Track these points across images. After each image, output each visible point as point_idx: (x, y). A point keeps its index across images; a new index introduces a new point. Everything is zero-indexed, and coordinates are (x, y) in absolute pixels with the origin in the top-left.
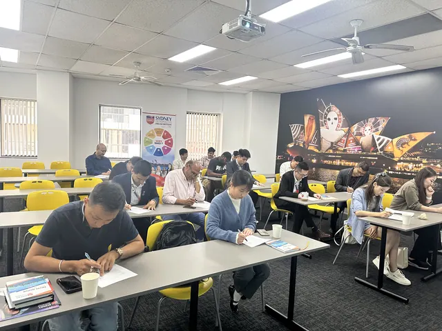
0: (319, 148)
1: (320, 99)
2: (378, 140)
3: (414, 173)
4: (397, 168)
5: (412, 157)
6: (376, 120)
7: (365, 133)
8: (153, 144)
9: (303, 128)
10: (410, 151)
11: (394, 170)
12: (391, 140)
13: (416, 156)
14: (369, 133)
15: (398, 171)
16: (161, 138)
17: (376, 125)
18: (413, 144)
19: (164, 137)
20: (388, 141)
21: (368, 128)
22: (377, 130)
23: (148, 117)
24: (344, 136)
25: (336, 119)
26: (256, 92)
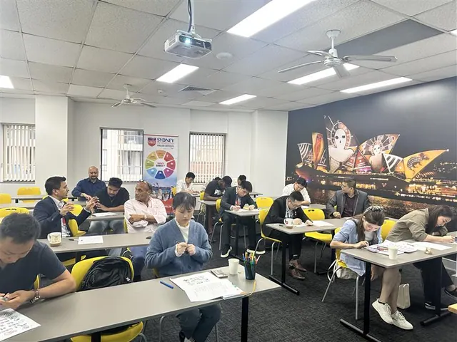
0: (328, 168)
1: (327, 117)
2: (388, 159)
3: (428, 195)
4: (409, 190)
5: (424, 177)
6: (385, 138)
7: (375, 151)
8: (155, 166)
9: (311, 147)
10: (423, 171)
11: (406, 192)
12: (401, 159)
13: (429, 177)
14: (378, 152)
15: (411, 194)
16: (162, 160)
17: (385, 142)
18: (425, 163)
19: (166, 159)
20: (399, 160)
21: (377, 146)
22: (387, 148)
23: (149, 139)
24: (353, 155)
25: (344, 137)
26: (261, 110)
